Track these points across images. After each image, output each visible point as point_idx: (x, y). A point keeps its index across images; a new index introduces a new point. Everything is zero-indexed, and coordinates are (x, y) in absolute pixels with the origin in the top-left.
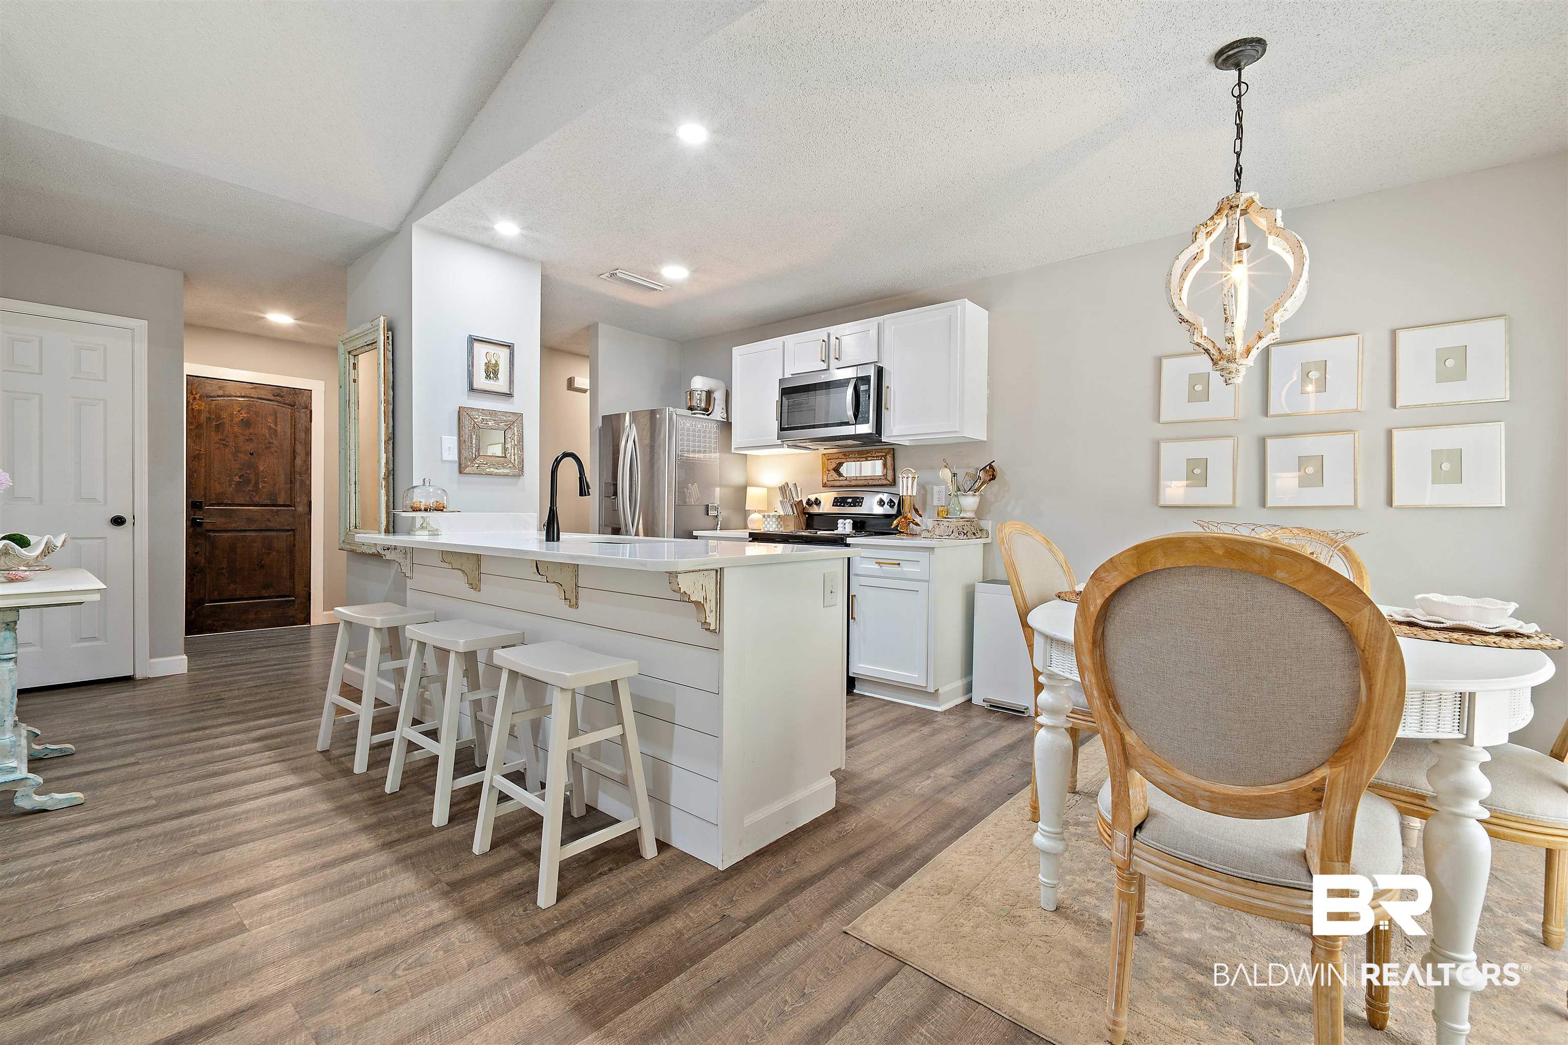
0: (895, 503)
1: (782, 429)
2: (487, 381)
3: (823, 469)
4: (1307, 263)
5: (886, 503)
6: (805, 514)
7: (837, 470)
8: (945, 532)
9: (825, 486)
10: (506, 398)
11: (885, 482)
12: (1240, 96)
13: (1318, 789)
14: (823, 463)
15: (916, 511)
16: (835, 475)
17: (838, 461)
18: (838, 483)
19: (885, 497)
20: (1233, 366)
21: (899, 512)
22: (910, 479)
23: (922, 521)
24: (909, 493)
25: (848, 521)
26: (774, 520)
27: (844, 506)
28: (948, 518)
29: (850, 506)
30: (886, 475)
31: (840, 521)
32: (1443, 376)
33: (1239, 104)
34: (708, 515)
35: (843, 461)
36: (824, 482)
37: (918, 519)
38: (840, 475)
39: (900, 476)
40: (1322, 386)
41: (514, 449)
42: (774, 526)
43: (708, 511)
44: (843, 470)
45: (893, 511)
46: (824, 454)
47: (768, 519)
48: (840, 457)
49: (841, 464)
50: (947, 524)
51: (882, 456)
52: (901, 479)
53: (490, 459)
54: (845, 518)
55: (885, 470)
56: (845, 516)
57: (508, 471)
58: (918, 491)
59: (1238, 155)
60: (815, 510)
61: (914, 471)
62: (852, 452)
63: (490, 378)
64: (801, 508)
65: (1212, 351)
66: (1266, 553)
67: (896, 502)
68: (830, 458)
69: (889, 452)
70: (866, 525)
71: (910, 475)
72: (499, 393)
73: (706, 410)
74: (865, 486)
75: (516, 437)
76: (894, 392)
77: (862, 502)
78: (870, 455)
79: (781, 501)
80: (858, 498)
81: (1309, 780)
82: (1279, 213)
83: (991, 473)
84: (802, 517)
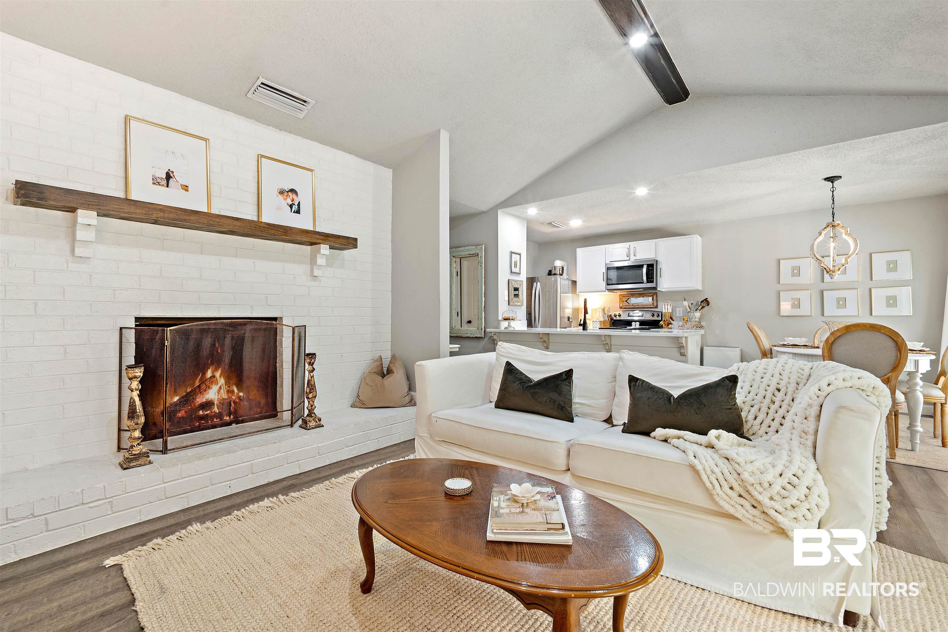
0: (660, 315)
1: (607, 284)
3: (620, 301)
4: (859, 245)
5: (655, 315)
7: (627, 301)
8: (689, 327)
9: (621, 308)
10: (519, 275)
11: (653, 306)
12: (833, 191)
13: (888, 378)
14: (620, 299)
15: (672, 318)
16: (626, 304)
17: (628, 298)
18: (628, 307)
19: (655, 313)
20: (834, 274)
21: (662, 319)
22: (666, 306)
23: (674, 323)
24: (666, 311)
26: (598, 323)
28: (690, 321)
30: (653, 303)
31: (633, 323)
32: (889, 270)
33: (833, 193)
35: (631, 297)
36: (620, 306)
37: (672, 322)
38: (628, 303)
39: (660, 303)
40: (845, 272)
41: (521, 295)
44: (630, 301)
45: (659, 319)
46: (620, 296)
47: (595, 322)
48: (629, 296)
50: (690, 324)
51: (651, 296)
54: (636, 322)
57: (520, 304)
58: (671, 310)
59: (833, 209)
60: (618, 318)
61: (667, 302)
62: (635, 294)
63: (515, 267)
64: (612, 318)
65: (827, 269)
66: (879, 327)
68: (623, 297)
69: (655, 294)
71: (665, 304)
72: (517, 273)
74: (642, 308)
75: (522, 290)
76: (664, 270)
78: (645, 295)
79: (602, 316)
81: (886, 377)
82: (848, 229)
83: (706, 302)
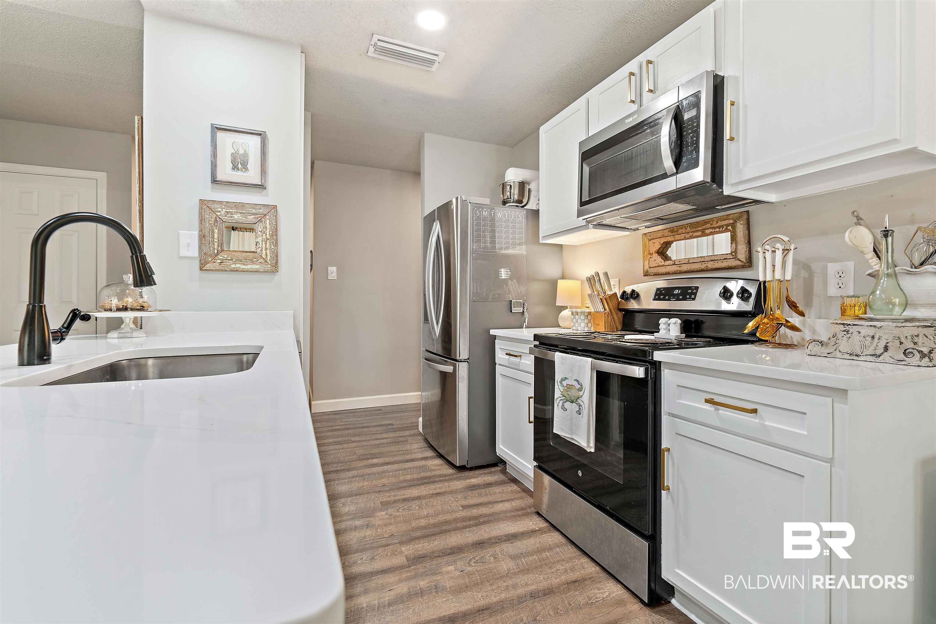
0: (750, 295)
1: (582, 204)
2: (234, 173)
3: (644, 252)
5: (735, 294)
6: (621, 310)
7: (662, 252)
8: (864, 347)
9: (646, 274)
10: (260, 190)
11: (734, 263)
14: (644, 246)
15: (793, 306)
16: (659, 260)
17: (663, 241)
18: (663, 270)
19: (735, 286)
21: (759, 309)
22: (779, 254)
23: (804, 323)
24: (778, 276)
25: (673, 320)
26: (582, 317)
27: (669, 300)
28: (872, 320)
29: (678, 300)
30: (736, 252)
31: (663, 321)
34: (511, 312)
35: (670, 239)
36: (645, 269)
37: (795, 320)
38: (666, 258)
39: (759, 249)
41: (266, 243)
42: (583, 325)
43: (511, 308)
44: (671, 252)
45: (748, 307)
46: (645, 234)
47: (577, 316)
48: (666, 235)
49: (667, 245)
50: (871, 331)
51: (727, 225)
52: (761, 255)
53: (235, 254)
54: (670, 317)
55: (734, 245)
56: (669, 314)
57: (258, 267)
58: (795, 274)
60: (633, 305)
61: (786, 239)
62: (681, 227)
63: (238, 169)
64: (615, 302)
67: (753, 290)
68: (652, 237)
69: (741, 217)
70: (704, 326)
71: (778, 245)
72: (248, 184)
73: (520, 201)
74: (702, 271)
75: (268, 231)
76: (745, 106)
77: (695, 294)
78: (708, 226)
79: (589, 295)
80: (690, 288)
84: (617, 314)
